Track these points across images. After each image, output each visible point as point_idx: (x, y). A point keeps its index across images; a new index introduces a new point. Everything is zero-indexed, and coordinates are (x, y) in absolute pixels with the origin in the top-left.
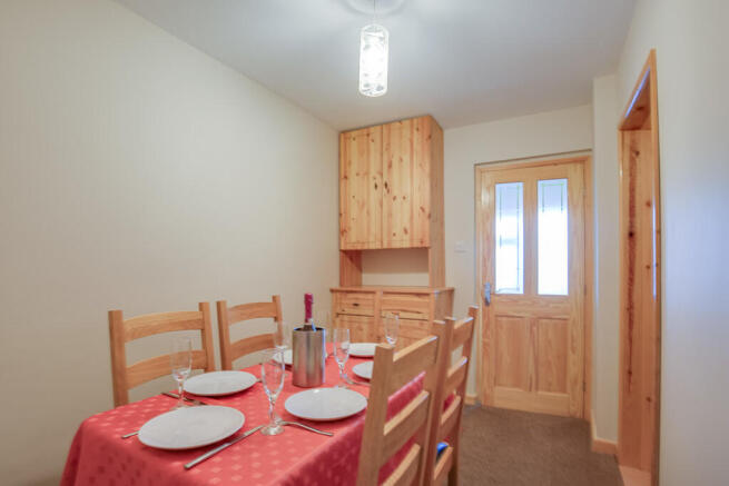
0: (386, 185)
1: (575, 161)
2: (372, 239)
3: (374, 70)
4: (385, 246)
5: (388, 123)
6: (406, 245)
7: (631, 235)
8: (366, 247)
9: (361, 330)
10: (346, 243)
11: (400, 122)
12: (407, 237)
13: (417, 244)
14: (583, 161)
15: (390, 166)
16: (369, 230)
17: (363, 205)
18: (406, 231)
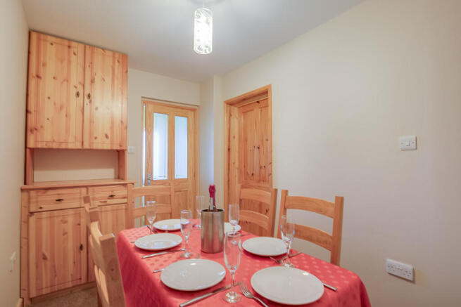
0: (89, 96)
1: (191, 110)
2: (71, 139)
3: (203, 37)
4: (86, 146)
5: (92, 46)
6: (107, 146)
7: (229, 149)
8: (63, 146)
9: (66, 222)
10: (36, 141)
11: (103, 50)
12: (108, 141)
13: (116, 147)
14: (194, 110)
15: (92, 81)
16: (67, 131)
17: (61, 108)
18: (107, 136)
